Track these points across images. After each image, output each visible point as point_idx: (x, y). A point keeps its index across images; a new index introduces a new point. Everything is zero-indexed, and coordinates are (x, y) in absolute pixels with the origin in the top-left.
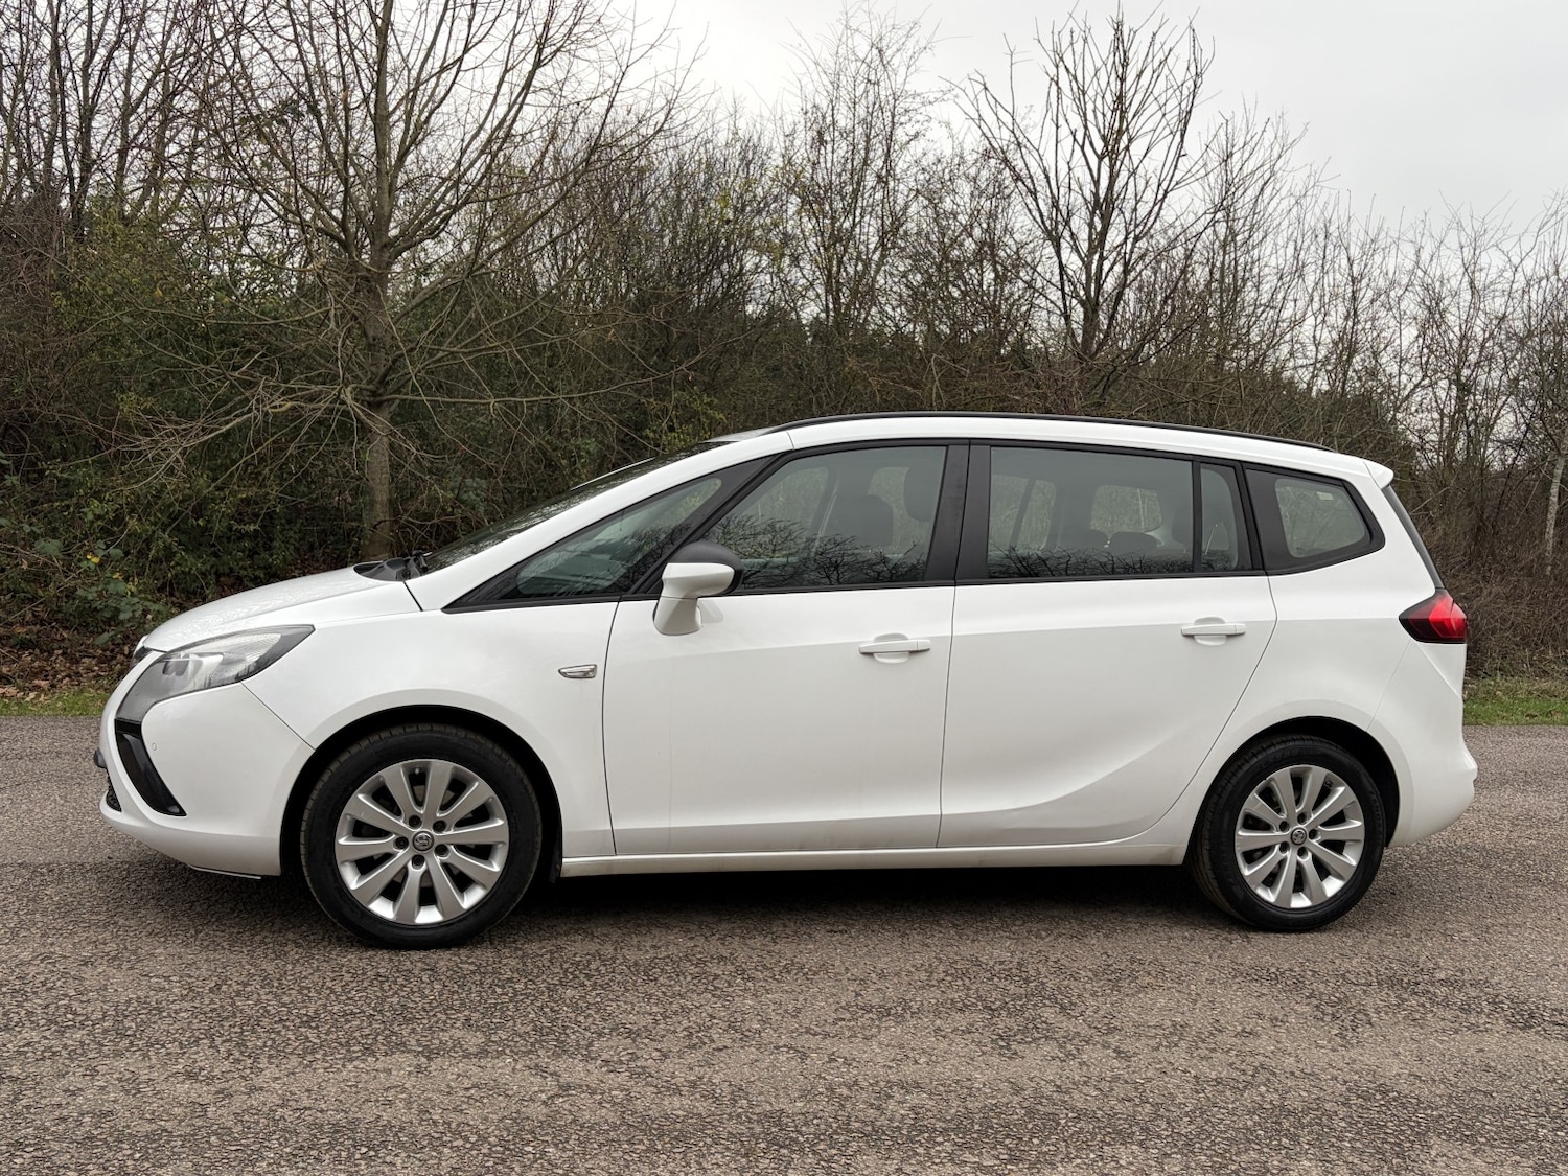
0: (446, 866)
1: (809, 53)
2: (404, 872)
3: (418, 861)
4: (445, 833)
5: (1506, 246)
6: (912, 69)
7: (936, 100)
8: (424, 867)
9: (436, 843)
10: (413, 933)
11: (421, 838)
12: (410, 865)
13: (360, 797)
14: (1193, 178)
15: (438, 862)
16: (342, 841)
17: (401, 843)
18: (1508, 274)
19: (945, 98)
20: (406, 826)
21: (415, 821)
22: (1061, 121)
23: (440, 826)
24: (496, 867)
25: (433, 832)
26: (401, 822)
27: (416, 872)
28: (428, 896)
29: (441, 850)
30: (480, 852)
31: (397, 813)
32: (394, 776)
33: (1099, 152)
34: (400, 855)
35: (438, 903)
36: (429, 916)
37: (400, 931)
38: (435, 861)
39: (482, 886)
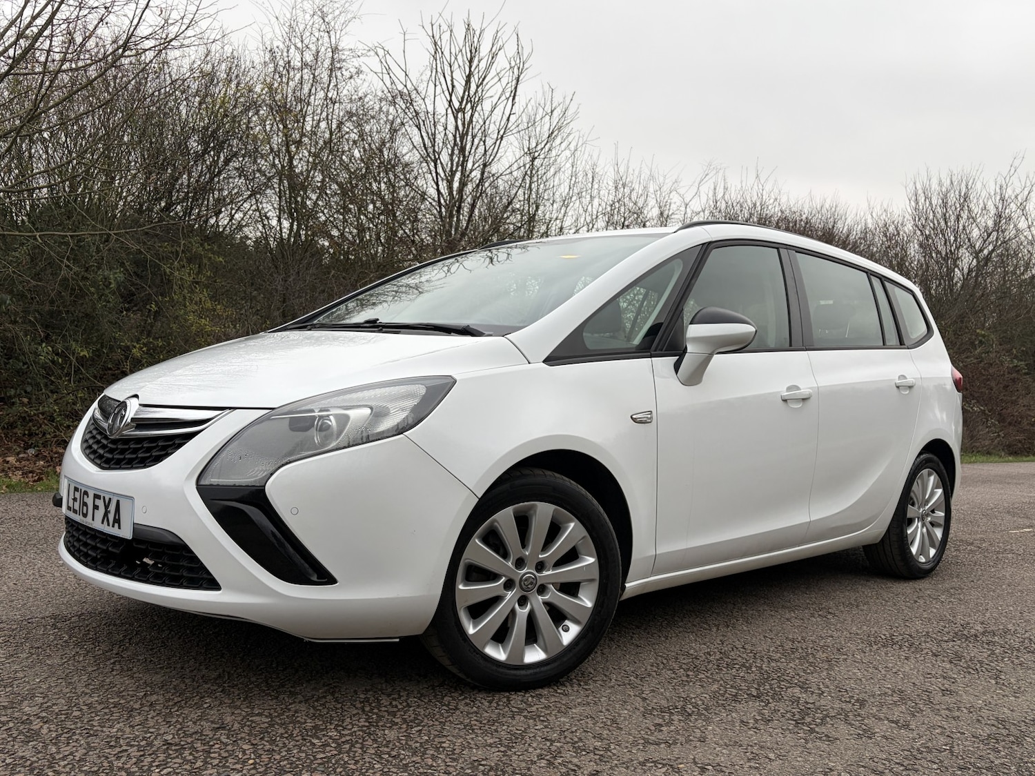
0: (546, 604)
2: (513, 612)
3: (523, 601)
4: (545, 573)
5: (682, 191)
6: (343, 33)
7: (362, 54)
8: (529, 607)
9: (539, 583)
10: (523, 672)
11: (526, 580)
12: (517, 606)
13: (477, 541)
14: (510, 133)
15: (541, 600)
16: (461, 587)
17: (509, 585)
18: (683, 209)
19: (368, 54)
20: (513, 568)
21: (520, 563)
22: (437, 83)
23: (540, 566)
24: (588, 602)
25: (535, 573)
26: (510, 564)
27: (523, 613)
28: (532, 635)
29: (542, 590)
30: (571, 589)
31: (505, 555)
32: (505, 518)
33: (457, 108)
34: (508, 597)
35: (540, 640)
36: (534, 655)
37: (513, 672)
38: (538, 601)
39: (576, 622)
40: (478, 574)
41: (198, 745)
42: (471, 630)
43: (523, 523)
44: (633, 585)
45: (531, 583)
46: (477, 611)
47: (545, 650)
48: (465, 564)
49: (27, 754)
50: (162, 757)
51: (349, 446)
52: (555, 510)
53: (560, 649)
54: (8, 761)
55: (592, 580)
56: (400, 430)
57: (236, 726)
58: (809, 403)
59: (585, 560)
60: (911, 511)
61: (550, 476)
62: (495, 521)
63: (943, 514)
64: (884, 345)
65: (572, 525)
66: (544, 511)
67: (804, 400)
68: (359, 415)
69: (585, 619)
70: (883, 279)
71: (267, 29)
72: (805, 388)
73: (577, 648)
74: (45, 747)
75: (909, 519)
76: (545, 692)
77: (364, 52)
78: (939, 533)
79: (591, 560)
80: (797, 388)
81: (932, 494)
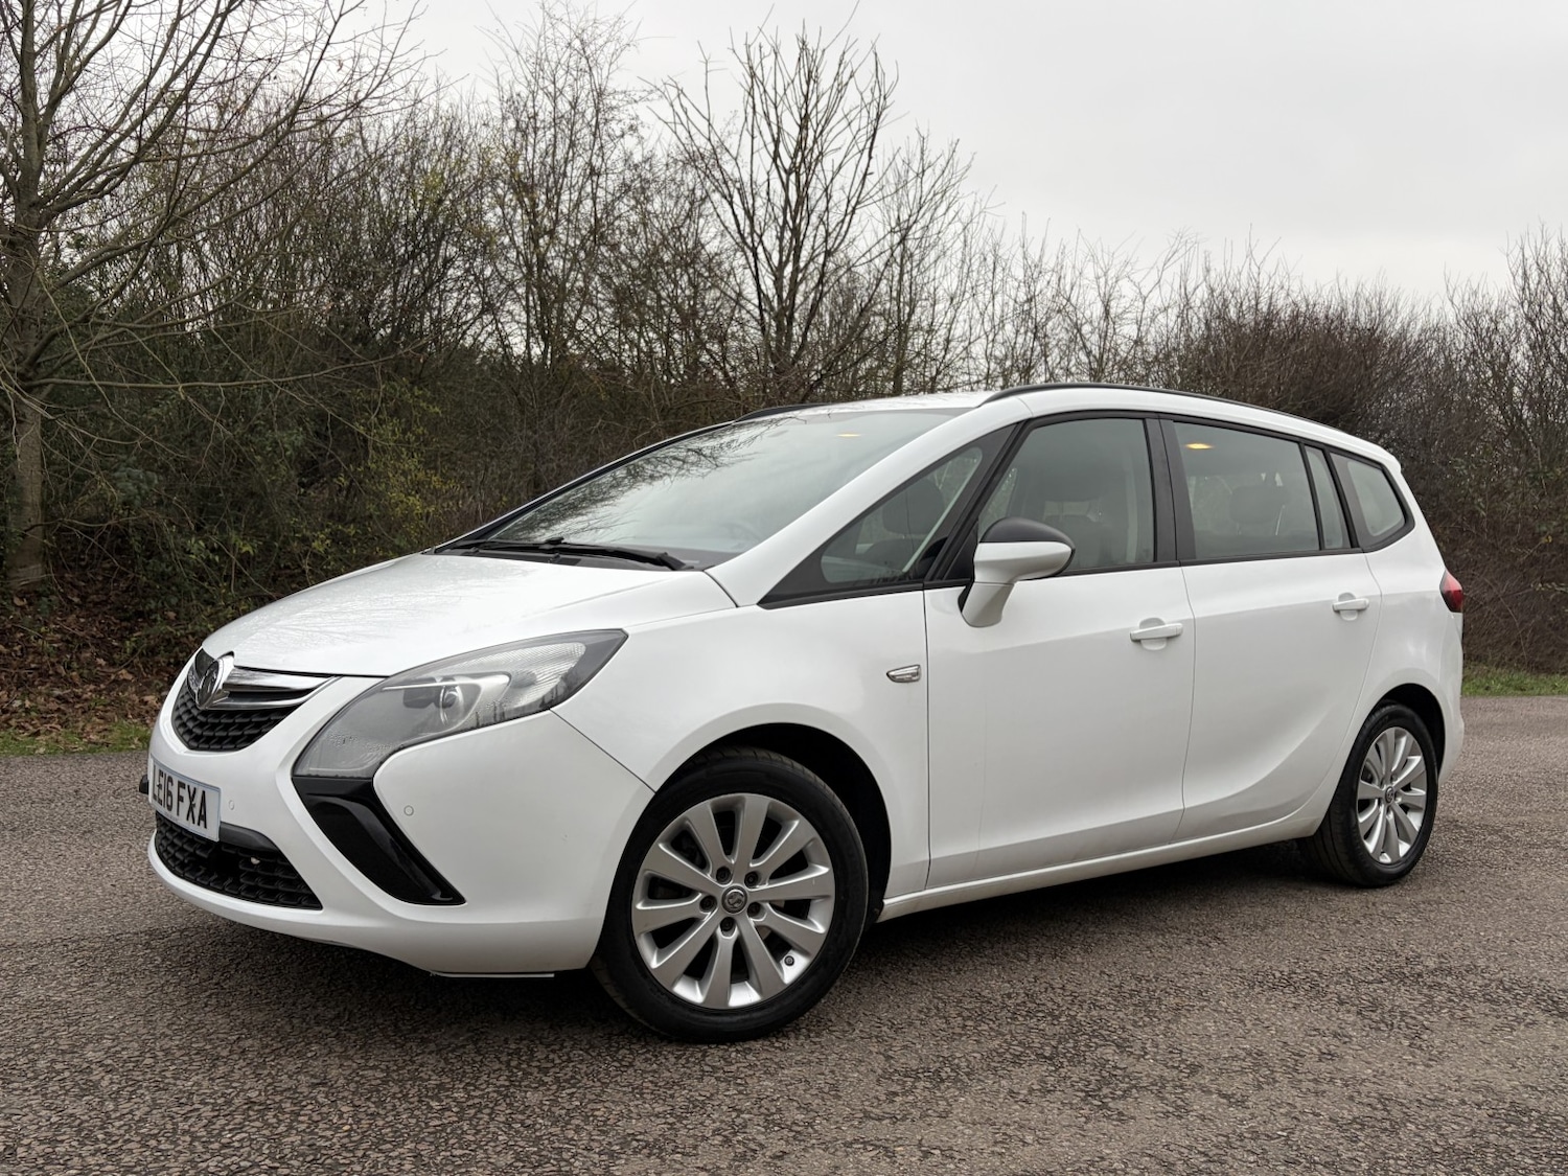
0: (758, 928)
1: (508, 40)
2: (713, 939)
3: (728, 925)
4: (759, 888)
5: (1136, 278)
6: (614, 67)
7: (641, 98)
8: (736, 933)
9: (750, 901)
10: (727, 1019)
11: (731, 897)
12: (719, 931)
13: (661, 846)
14: (871, 201)
15: (753, 925)
16: (639, 906)
17: (708, 903)
18: (1138, 304)
19: (650, 97)
20: (714, 881)
21: (723, 874)
22: (756, 133)
23: (752, 878)
24: (820, 927)
25: (745, 887)
26: (708, 876)
27: (727, 941)
28: (741, 969)
29: (755, 909)
30: (798, 908)
31: (702, 864)
32: (700, 817)
33: (787, 167)
34: (706, 920)
35: (753, 977)
36: (743, 996)
37: (712, 1018)
38: (748, 924)
39: (804, 953)
40: (663, 889)
41: (287, 1106)
42: (654, 963)
43: (727, 822)
44: (895, 901)
45: (739, 901)
46: (665, 937)
47: (759, 991)
48: (646, 878)
49: (78, 1112)
50: (239, 1118)
51: (478, 727)
52: (771, 803)
53: (781, 989)
54: (54, 1119)
55: (825, 897)
56: (546, 705)
57: (342, 1081)
58: (1175, 644)
59: (815, 870)
60: (1364, 790)
61: (763, 758)
62: (685, 819)
63: (1424, 793)
64: (1322, 549)
65: (796, 823)
66: (755, 807)
67: (1169, 638)
68: (492, 684)
69: (815, 950)
70: (1326, 450)
71: (503, 69)
72: (1171, 621)
73: (804, 987)
74: (101, 1103)
75: (1360, 801)
76: (757, 1045)
77: (644, 94)
78: (1415, 821)
79: (823, 870)
80: (1159, 622)
81: (1405, 763)
